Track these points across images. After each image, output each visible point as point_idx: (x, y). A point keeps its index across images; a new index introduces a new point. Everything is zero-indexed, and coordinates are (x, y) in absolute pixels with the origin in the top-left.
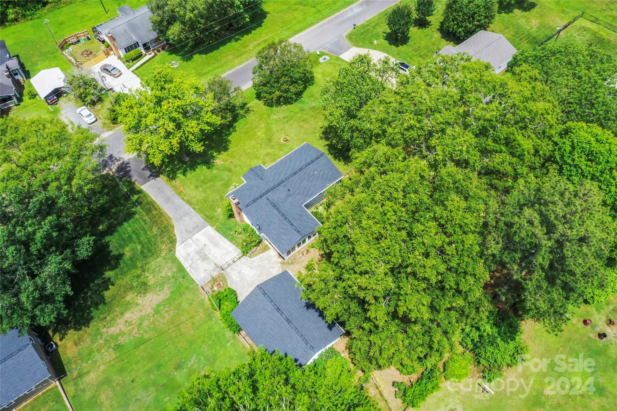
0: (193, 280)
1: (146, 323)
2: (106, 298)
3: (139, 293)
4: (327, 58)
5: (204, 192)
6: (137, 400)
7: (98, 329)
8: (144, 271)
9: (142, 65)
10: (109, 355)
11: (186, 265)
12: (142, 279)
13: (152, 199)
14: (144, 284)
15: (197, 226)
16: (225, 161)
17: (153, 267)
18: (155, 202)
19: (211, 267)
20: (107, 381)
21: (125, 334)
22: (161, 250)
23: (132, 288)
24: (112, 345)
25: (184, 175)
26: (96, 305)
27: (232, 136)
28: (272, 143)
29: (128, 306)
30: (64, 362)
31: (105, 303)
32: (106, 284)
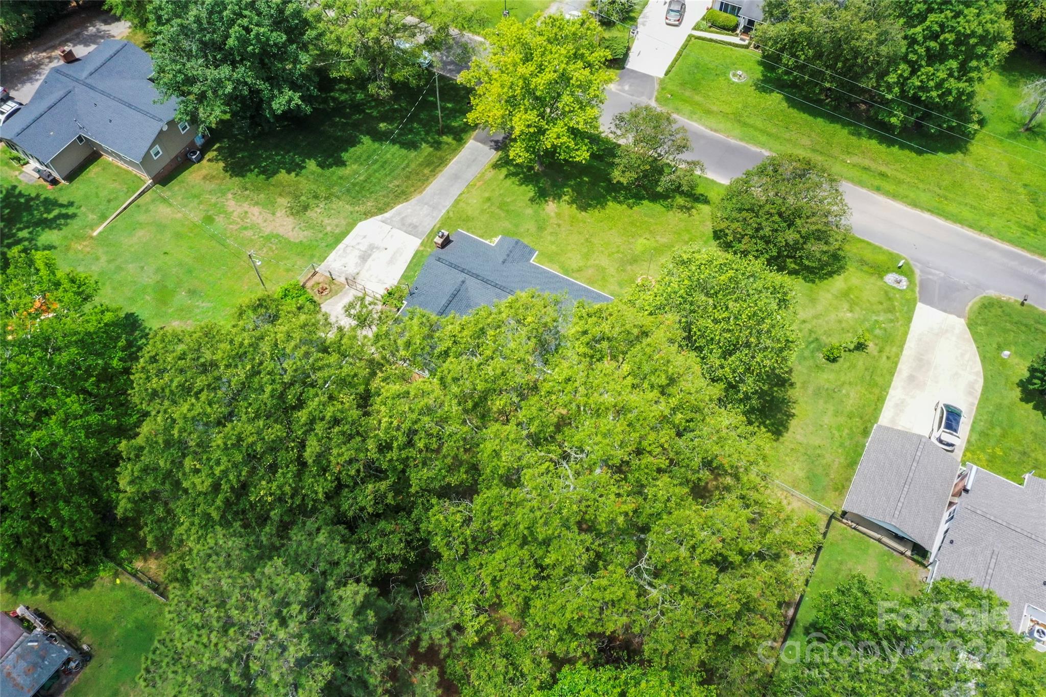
0: (325, 258)
1: (249, 233)
2: (275, 177)
3: (291, 208)
4: (904, 284)
5: (483, 211)
6: (142, 268)
7: (229, 190)
8: (326, 198)
9: (711, 40)
10: (195, 215)
11: (347, 240)
12: (312, 202)
13: (450, 160)
14: (306, 208)
15: (415, 227)
16: (558, 215)
17: (334, 207)
18: (446, 165)
19: (351, 270)
20: (161, 227)
21: (229, 218)
22: (363, 203)
23: (297, 197)
24: (210, 213)
25: (506, 176)
26: (264, 171)
27: (618, 206)
28: (629, 267)
29: (270, 205)
30: (179, 178)
31: (267, 179)
32: (295, 168)
